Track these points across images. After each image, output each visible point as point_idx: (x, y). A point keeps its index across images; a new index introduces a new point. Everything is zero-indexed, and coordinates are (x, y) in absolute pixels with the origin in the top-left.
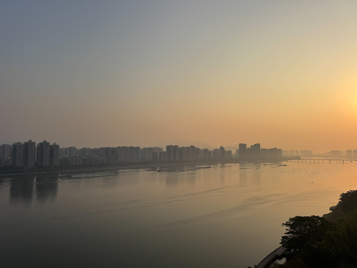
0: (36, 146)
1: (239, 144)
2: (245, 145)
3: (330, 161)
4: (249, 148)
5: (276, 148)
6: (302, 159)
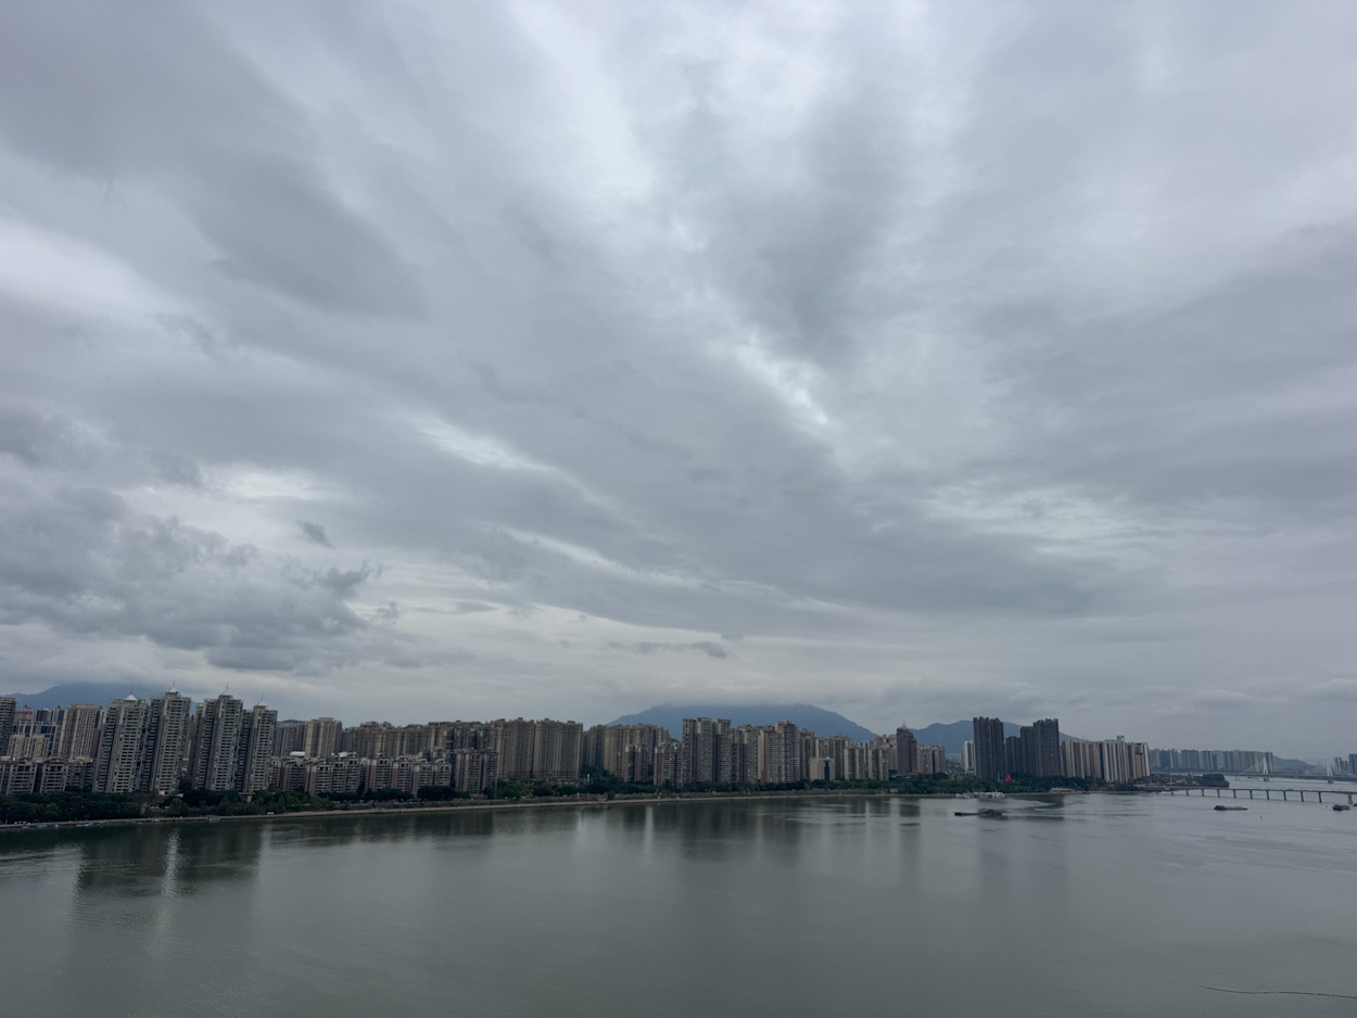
0: (193, 712)
1: (975, 719)
2: (997, 726)
4: (1013, 739)
5: (1120, 738)
6: (1231, 786)
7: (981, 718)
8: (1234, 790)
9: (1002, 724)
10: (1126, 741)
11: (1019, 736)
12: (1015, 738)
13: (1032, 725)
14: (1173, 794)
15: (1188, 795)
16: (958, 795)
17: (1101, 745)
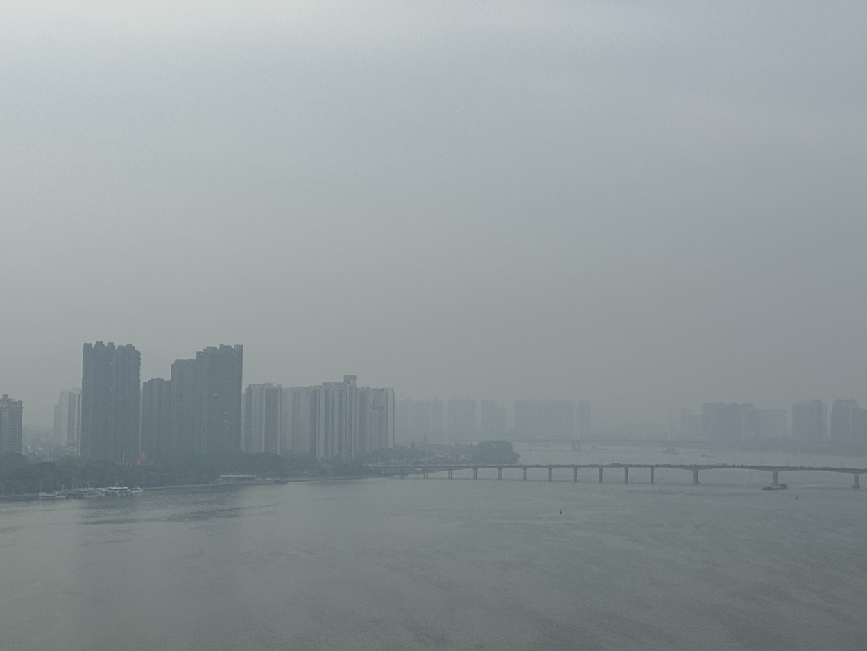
1: (86, 345)
2: (130, 357)
3: (696, 475)
4: (156, 383)
5: (350, 379)
6: (520, 461)
7: (100, 344)
8: (525, 468)
9: (139, 354)
10: (359, 386)
11: (168, 378)
12: (160, 381)
13: (195, 358)
14: (426, 478)
15: (451, 478)
16: (40, 494)
17: (314, 392)
